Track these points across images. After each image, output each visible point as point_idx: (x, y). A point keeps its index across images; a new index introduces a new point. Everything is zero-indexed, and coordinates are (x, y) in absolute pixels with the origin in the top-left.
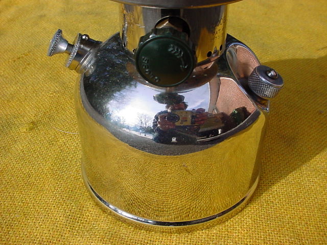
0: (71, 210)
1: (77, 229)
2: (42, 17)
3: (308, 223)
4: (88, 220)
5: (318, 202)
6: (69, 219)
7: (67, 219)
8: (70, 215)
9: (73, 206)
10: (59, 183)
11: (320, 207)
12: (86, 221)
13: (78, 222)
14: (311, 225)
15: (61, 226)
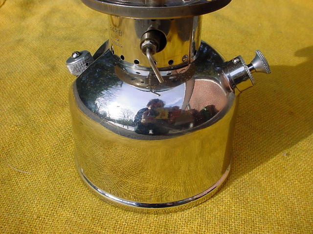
2: (20, 41)
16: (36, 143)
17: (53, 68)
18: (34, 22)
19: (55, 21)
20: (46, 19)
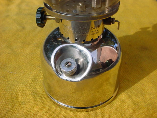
0: (8, 108)
1: (10, 116)
2: (7, 16)
3: (110, 115)
4: (15, 112)
5: (116, 106)
6: (7, 112)
7: (6, 112)
8: (8, 110)
9: (9, 106)
10: (5, 95)
11: (117, 108)
12: (15, 113)
13: (11, 113)
14: (111, 116)
15: (4, 115)
16: (17, 61)
17: (24, 28)
18: (13, 7)
19: (24, 6)
20: (19, 5)
